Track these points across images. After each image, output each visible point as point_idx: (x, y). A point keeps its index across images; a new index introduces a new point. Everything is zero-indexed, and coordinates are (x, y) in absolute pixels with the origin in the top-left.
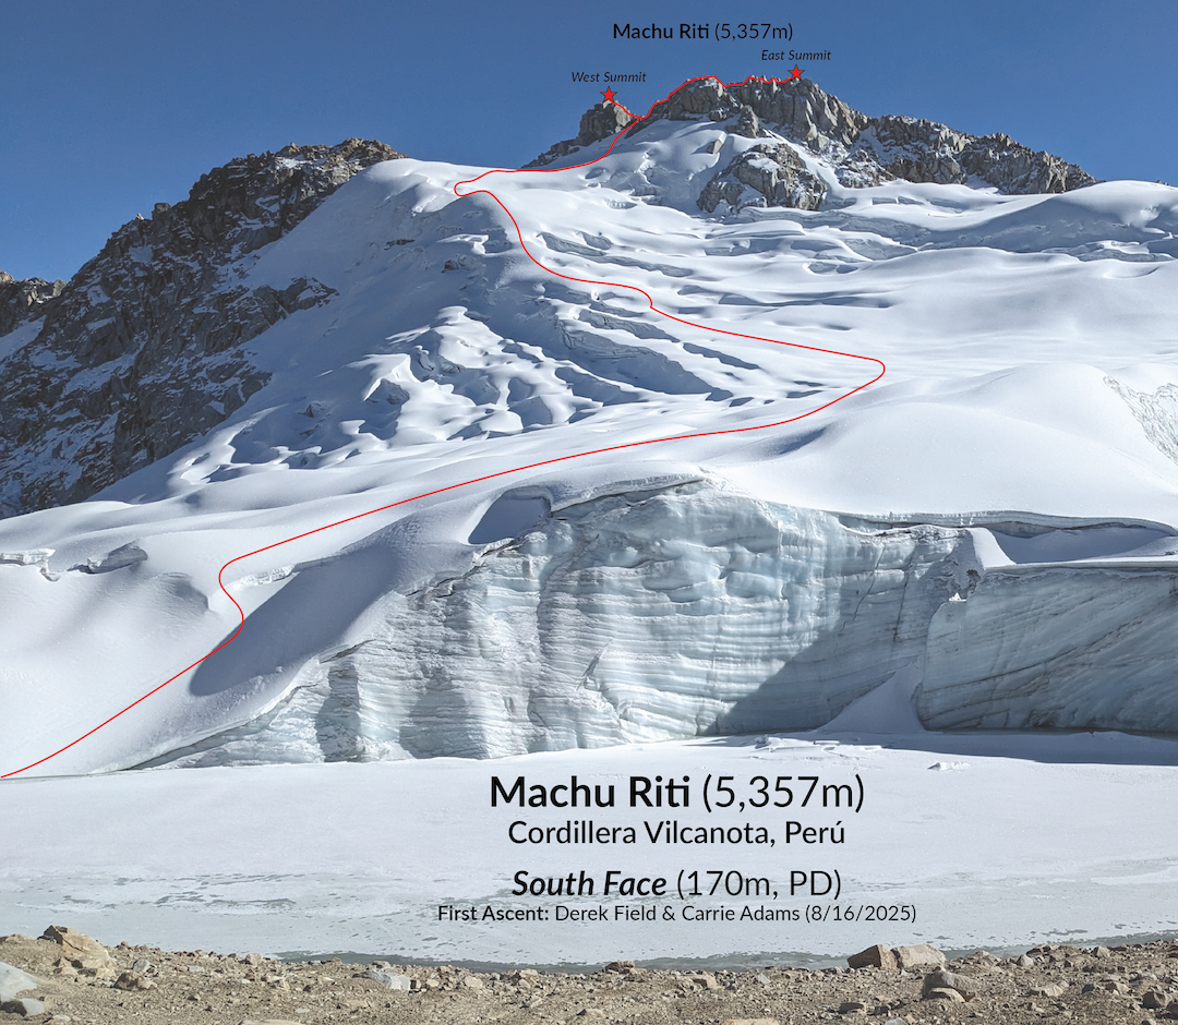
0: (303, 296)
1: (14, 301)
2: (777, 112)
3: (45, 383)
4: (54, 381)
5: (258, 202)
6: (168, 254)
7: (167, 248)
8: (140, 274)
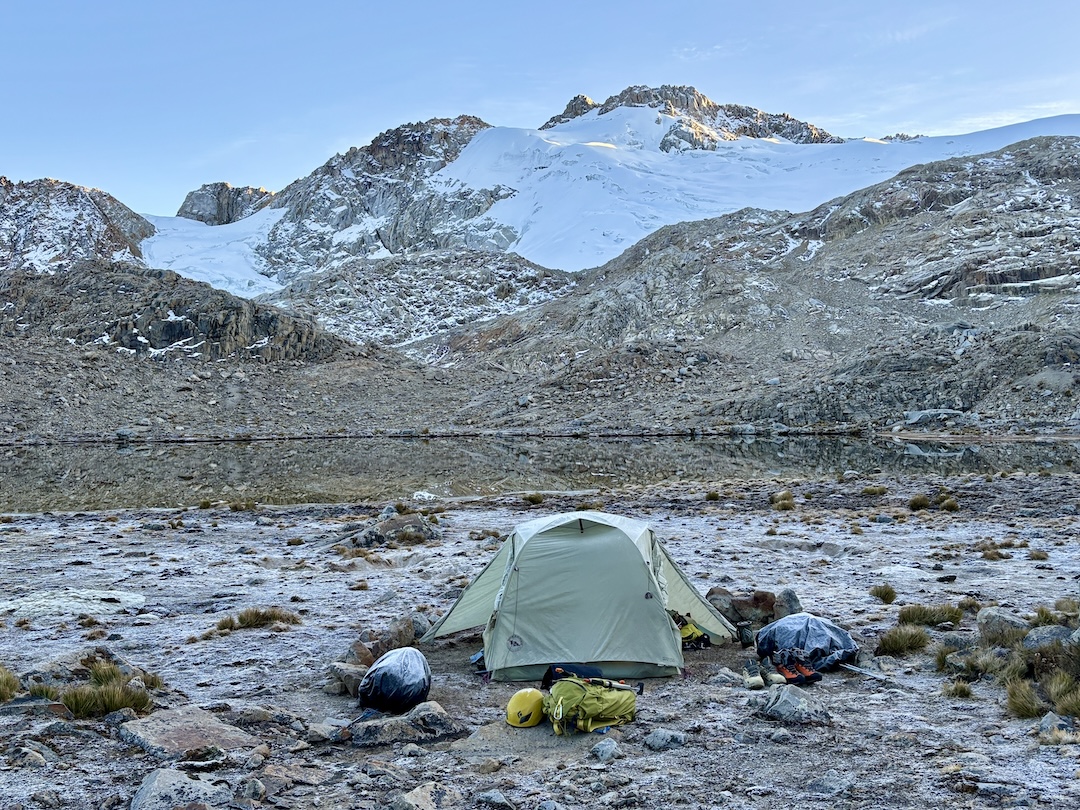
0: (502, 193)
1: (239, 199)
2: (679, 104)
3: (322, 239)
4: (327, 238)
5: (431, 147)
6: (365, 173)
7: (364, 170)
8: (354, 184)
